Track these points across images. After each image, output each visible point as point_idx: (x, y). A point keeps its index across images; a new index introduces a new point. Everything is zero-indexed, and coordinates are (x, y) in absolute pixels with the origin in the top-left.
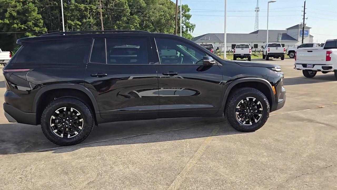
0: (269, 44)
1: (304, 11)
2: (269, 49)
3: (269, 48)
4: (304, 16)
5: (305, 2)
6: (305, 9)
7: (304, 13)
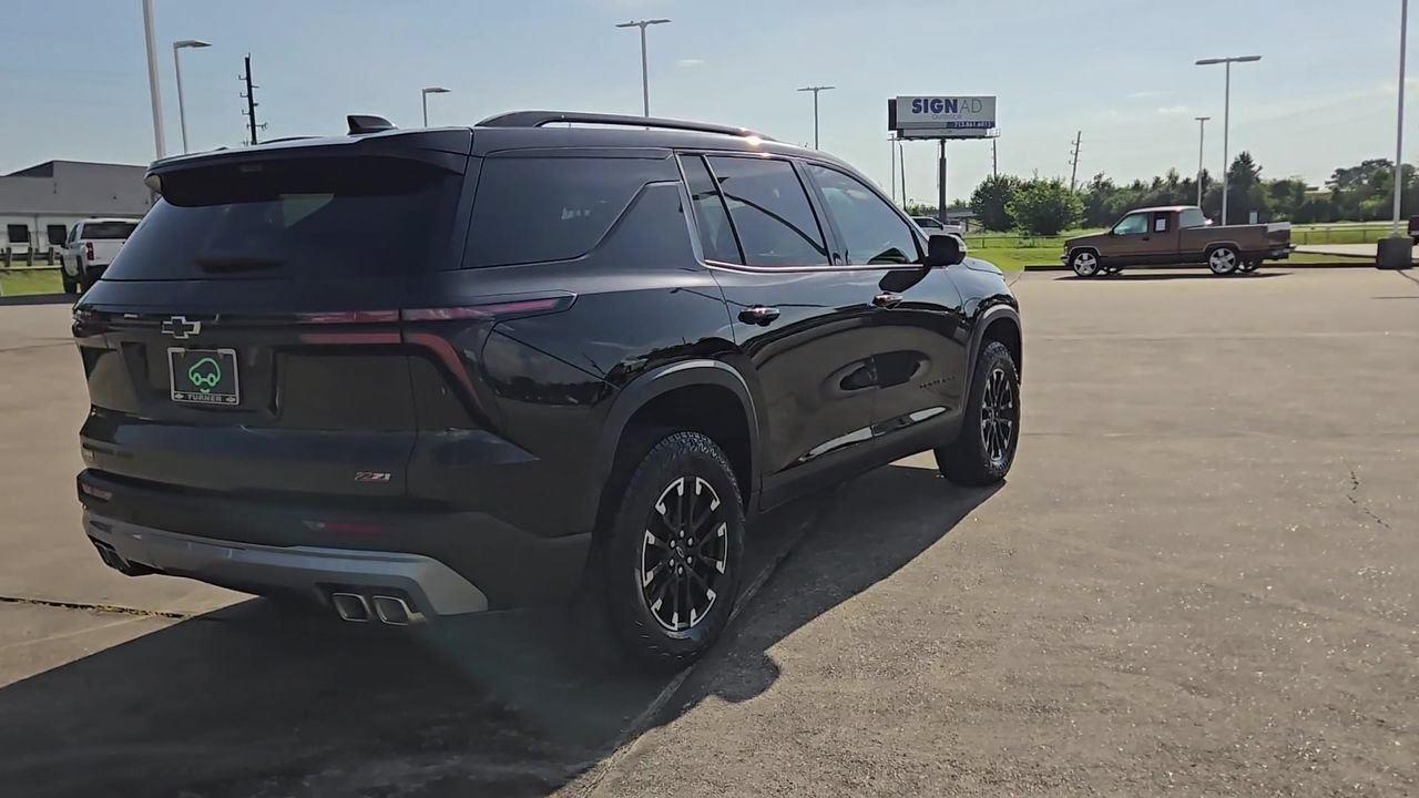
0: (86, 225)
1: (250, 96)
2: (90, 245)
3: (85, 241)
4: (252, 113)
5: (247, 61)
6: (250, 87)
7: (252, 105)
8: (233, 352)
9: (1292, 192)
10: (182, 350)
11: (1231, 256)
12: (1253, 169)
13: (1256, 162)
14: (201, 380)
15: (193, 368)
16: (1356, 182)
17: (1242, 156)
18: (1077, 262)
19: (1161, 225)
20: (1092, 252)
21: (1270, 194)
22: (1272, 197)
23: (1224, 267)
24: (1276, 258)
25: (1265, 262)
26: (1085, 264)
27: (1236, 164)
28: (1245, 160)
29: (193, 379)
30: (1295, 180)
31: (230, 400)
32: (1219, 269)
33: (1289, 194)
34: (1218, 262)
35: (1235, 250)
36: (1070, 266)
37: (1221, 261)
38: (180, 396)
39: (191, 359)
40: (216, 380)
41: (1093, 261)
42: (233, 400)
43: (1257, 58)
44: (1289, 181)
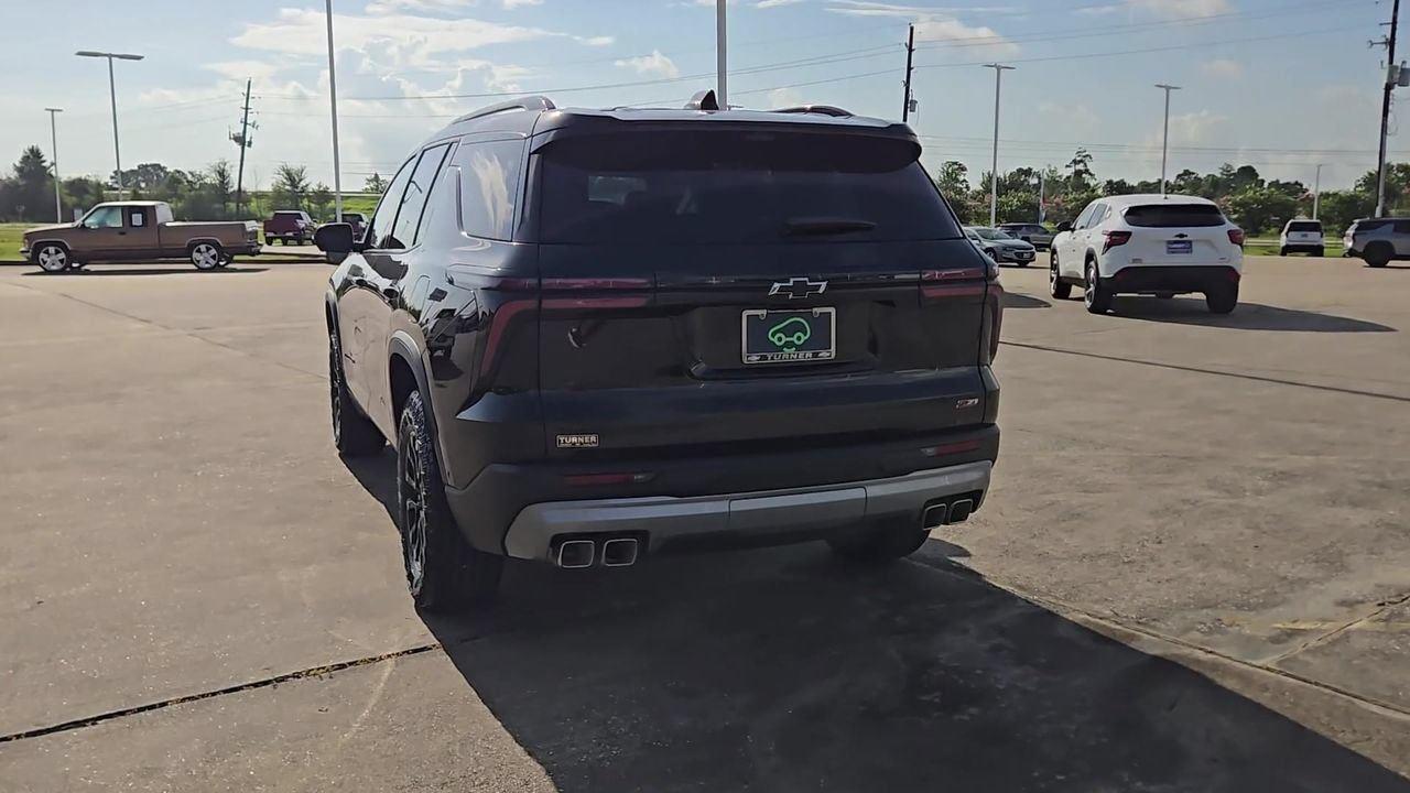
8: (832, 310)
9: (91, 191)
10: (764, 312)
11: (213, 252)
12: (44, 164)
13: (48, 159)
14: (784, 339)
15: (772, 331)
16: (134, 184)
17: (32, 151)
18: (42, 256)
19: (137, 219)
20: (61, 246)
21: (67, 191)
22: (70, 195)
23: (207, 263)
24: (253, 255)
25: (236, 258)
26: (53, 259)
27: (25, 159)
28: (34, 156)
29: (775, 340)
30: (93, 179)
31: (824, 354)
32: (203, 265)
33: (87, 192)
34: (202, 258)
35: (216, 246)
36: (34, 261)
37: (203, 257)
38: (755, 358)
39: (772, 320)
40: (804, 338)
41: (62, 256)
42: (829, 354)
43: (139, 58)
44: (86, 181)
